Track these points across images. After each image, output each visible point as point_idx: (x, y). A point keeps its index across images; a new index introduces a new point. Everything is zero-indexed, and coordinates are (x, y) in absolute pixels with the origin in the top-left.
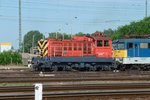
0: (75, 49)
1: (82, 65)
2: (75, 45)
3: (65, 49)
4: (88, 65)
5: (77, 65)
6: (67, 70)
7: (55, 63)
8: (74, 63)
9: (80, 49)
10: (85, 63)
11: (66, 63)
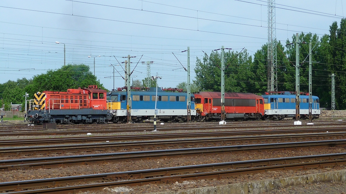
0: (72, 102)
1: (79, 118)
2: (71, 97)
3: (62, 102)
4: (84, 118)
5: (74, 118)
6: (64, 123)
7: (53, 116)
8: (71, 116)
9: (76, 102)
10: (82, 115)
11: (63, 116)
